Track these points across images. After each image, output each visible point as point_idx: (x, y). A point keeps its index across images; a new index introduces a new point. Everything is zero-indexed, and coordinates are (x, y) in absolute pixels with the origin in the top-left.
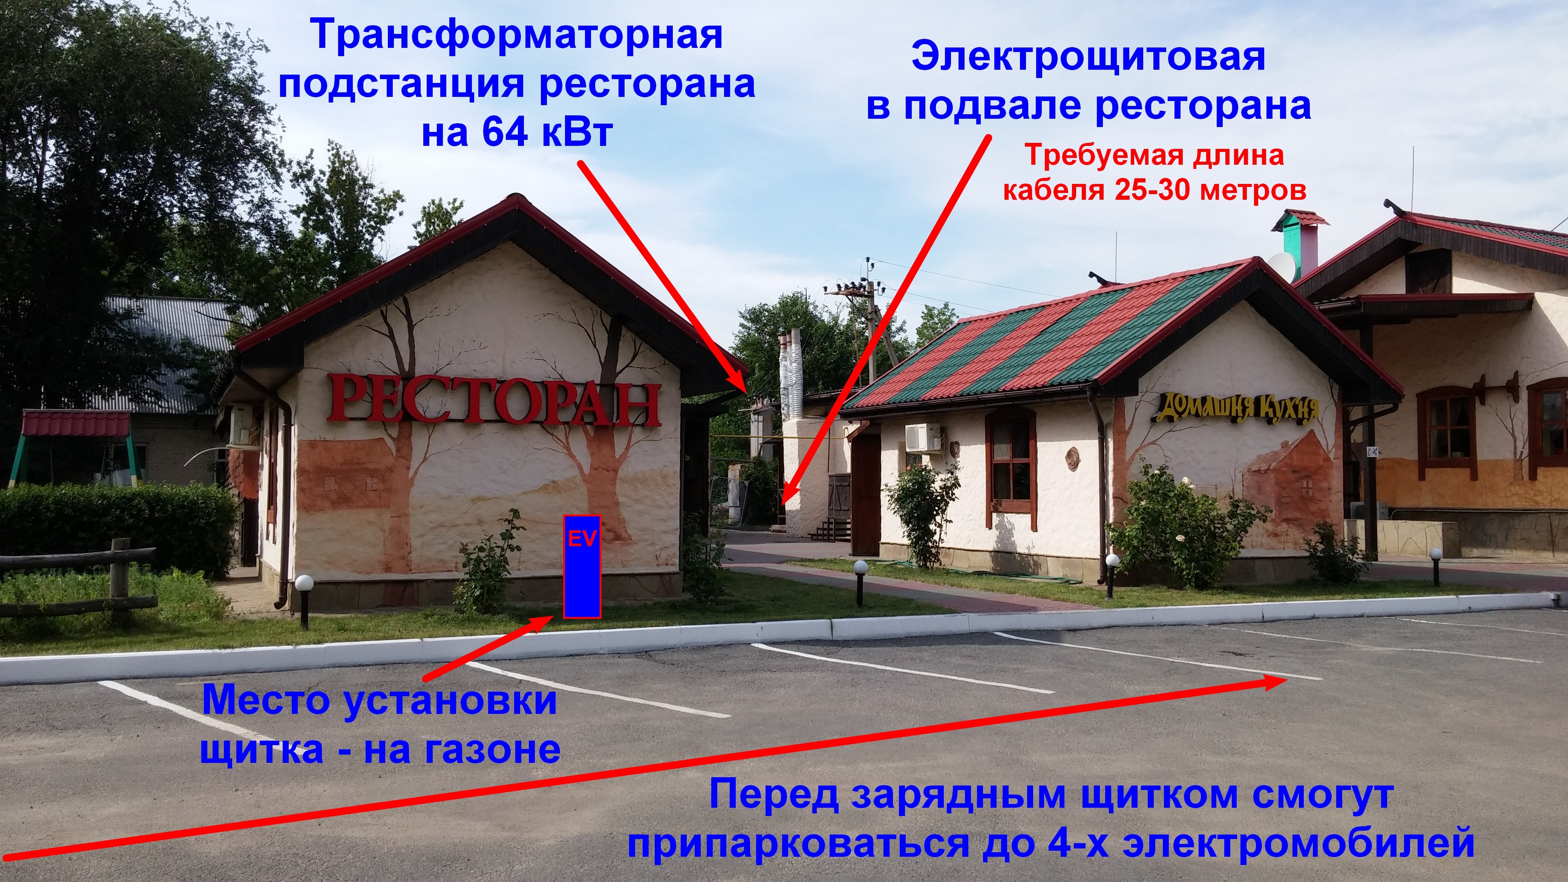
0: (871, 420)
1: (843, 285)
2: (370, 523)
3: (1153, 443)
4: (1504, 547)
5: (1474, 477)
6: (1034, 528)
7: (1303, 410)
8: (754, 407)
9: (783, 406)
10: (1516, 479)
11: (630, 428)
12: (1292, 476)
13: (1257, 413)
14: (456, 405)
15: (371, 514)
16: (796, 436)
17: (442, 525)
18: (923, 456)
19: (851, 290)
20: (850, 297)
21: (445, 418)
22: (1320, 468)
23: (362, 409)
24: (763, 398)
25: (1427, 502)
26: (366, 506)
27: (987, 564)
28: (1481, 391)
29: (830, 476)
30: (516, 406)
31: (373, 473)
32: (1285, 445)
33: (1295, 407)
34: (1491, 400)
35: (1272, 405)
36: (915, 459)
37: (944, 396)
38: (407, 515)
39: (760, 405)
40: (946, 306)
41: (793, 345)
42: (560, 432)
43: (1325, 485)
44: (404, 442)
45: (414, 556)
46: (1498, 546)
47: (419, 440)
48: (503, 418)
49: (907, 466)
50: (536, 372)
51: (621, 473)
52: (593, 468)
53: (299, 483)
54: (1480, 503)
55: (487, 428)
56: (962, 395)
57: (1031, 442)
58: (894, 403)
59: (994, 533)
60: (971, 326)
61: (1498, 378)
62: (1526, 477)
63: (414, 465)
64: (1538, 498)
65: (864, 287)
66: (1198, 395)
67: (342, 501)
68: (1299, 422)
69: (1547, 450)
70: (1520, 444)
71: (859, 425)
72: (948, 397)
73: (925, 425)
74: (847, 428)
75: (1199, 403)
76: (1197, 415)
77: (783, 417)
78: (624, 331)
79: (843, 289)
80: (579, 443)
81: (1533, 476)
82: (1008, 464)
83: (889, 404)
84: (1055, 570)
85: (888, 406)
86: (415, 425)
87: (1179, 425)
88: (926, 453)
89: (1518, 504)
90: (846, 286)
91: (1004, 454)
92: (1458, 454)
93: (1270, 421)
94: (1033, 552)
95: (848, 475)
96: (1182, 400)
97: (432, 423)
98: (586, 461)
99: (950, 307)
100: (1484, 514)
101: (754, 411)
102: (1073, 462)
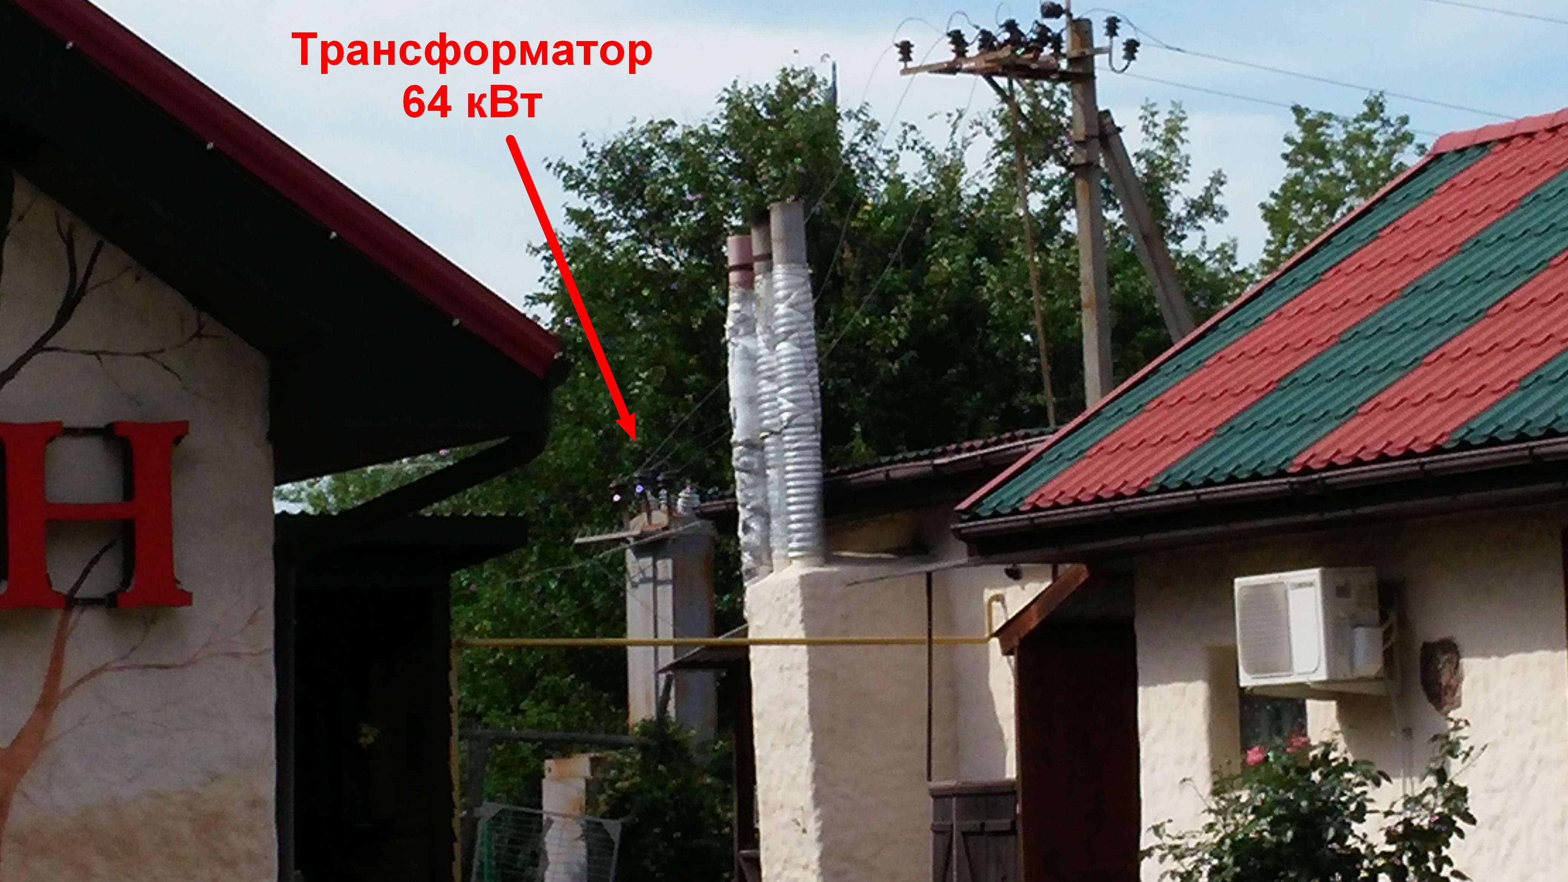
0: (1091, 560)
1: (971, 36)
8: (637, 525)
9: (743, 514)
11: (57, 616)
16: (801, 635)
18: (1310, 704)
19: (1005, 53)
20: (1002, 82)
24: (673, 488)
29: (939, 796)
36: (1276, 716)
37: (1391, 452)
39: (660, 518)
40: (1374, 109)
41: (779, 271)
49: (1245, 748)
56: (1464, 445)
58: (1186, 486)
60: (1486, 166)
65: (1057, 41)
71: (1048, 583)
72: (1409, 453)
73: (1313, 574)
74: (1000, 598)
77: (746, 558)
78: (22, 192)
79: (973, 51)
83: (1163, 489)
85: (1159, 501)
88: (1321, 692)
90: (987, 39)
95: (1004, 791)
99: (1391, 112)
101: (636, 538)
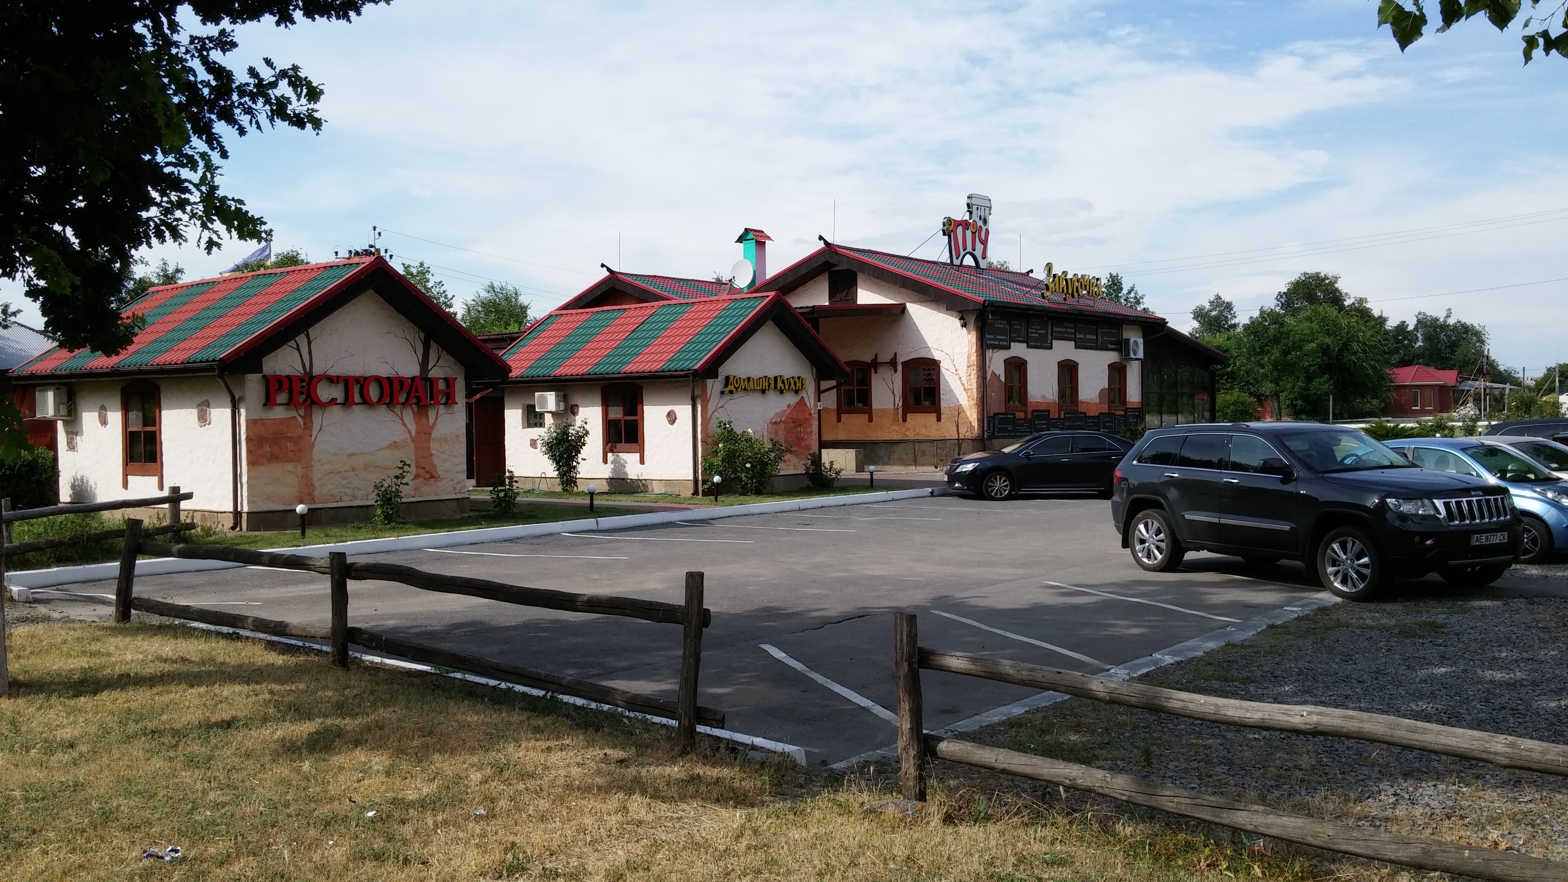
2: (290, 472)
3: (722, 407)
4: (888, 464)
5: (871, 420)
6: (642, 462)
7: (799, 384)
10: (895, 421)
11: (438, 406)
12: (793, 425)
13: (776, 387)
14: (337, 392)
15: (290, 467)
17: (331, 473)
18: (545, 414)
21: (333, 402)
22: (807, 419)
23: (282, 398)
25: (842, 436)
26: (288, 461)
27: (605, 487)
28: (875, 365)
30: (374, 392)
31: (290, 439)
32: (789, 406)
33: (795, 383)
34: (881, 370)
35: (783, 382)
37: (574, 374)
38: (311, 466)
42: (398, 410)
43: (809, 430)
44: (308, 418)
45: (316, 493)
46: (884, 464)
47: (317, 417)
48: (366, 401)
50: (384, 371)
51: (433, 435)
52: (417, 432)
53: (248, 447)
54: (873, 437)
55: (356, 408)
56: (589, 374)
57: (639, 406)
59: (610, 466)
61: (885, 357)
62: (901, 420)
63: (314, 433)
64: (907, 433)
66: (744, 376)
67: (274, 458)
68: (797, 392)
69: (912, 404)
70: (897, 399)
72: (578, 375)
73: (555, 393)
75: (746, 381)
76: (745, 389)
78: (432, 342)
80: (409, 416)
81: (905, 419)
82: (620, 421)
84: (658, 489)
86: (314, 408)
87: (735, 396)
88: (550, 412)
89: (896, 437)
91: (617, 413)
92: (861, 404)
93: (782, 392)
94: (641, 478)
96: (737, 380)
97: (324, 406)
98: (413, 428)
100: (876, 443)
102: (672, 418)
